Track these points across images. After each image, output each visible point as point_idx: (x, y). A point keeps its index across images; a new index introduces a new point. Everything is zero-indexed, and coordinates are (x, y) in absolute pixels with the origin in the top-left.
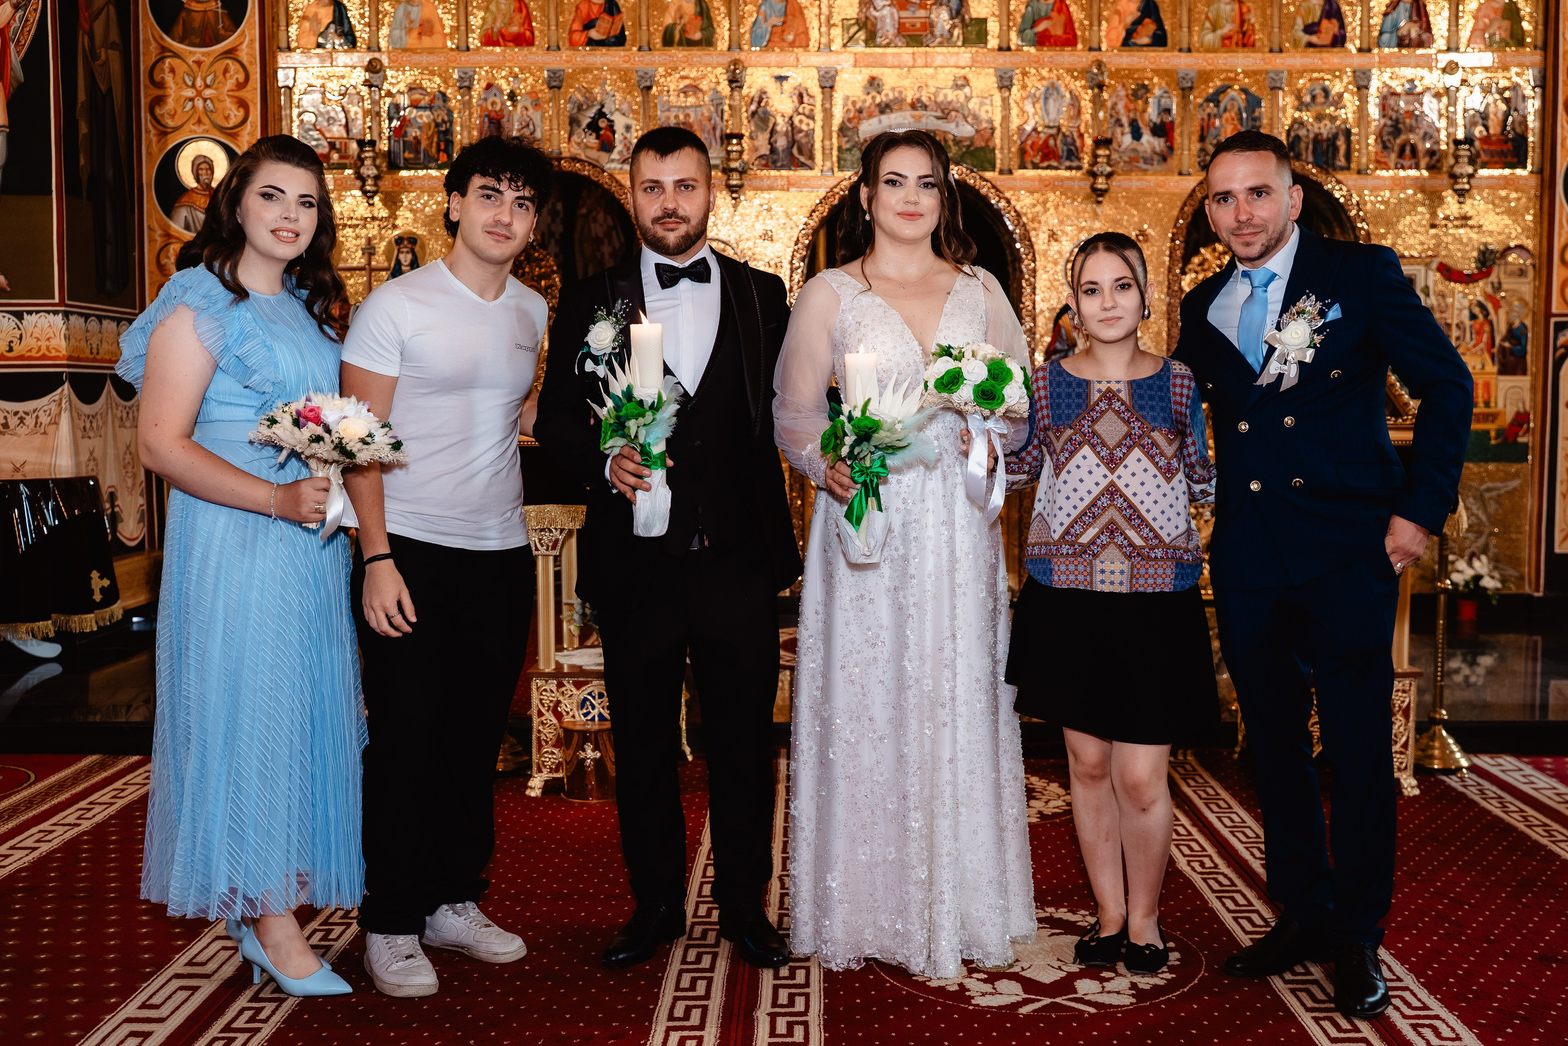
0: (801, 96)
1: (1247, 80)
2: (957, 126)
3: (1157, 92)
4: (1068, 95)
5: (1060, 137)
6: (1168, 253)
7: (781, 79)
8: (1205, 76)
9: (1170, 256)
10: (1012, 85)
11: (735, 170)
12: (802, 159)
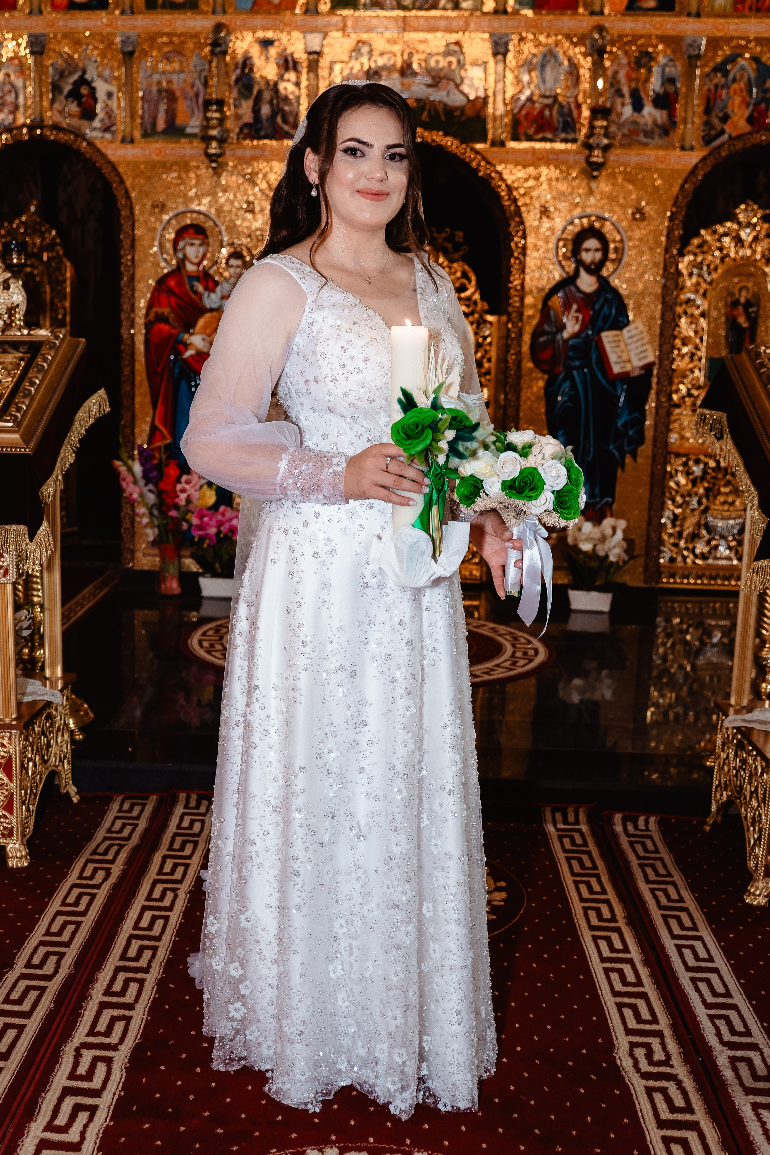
0: (286, 61)
1: (758, 49)
2: (448, 94)
3: (662, 59)
4: (566, 63)
5: (556, 108)
6: (665, 232)
7: (266, 43)
8: (714, 43)
9: (668, 237)
10: (507, 51)
11: (213, 138)
12: (286, 128)
